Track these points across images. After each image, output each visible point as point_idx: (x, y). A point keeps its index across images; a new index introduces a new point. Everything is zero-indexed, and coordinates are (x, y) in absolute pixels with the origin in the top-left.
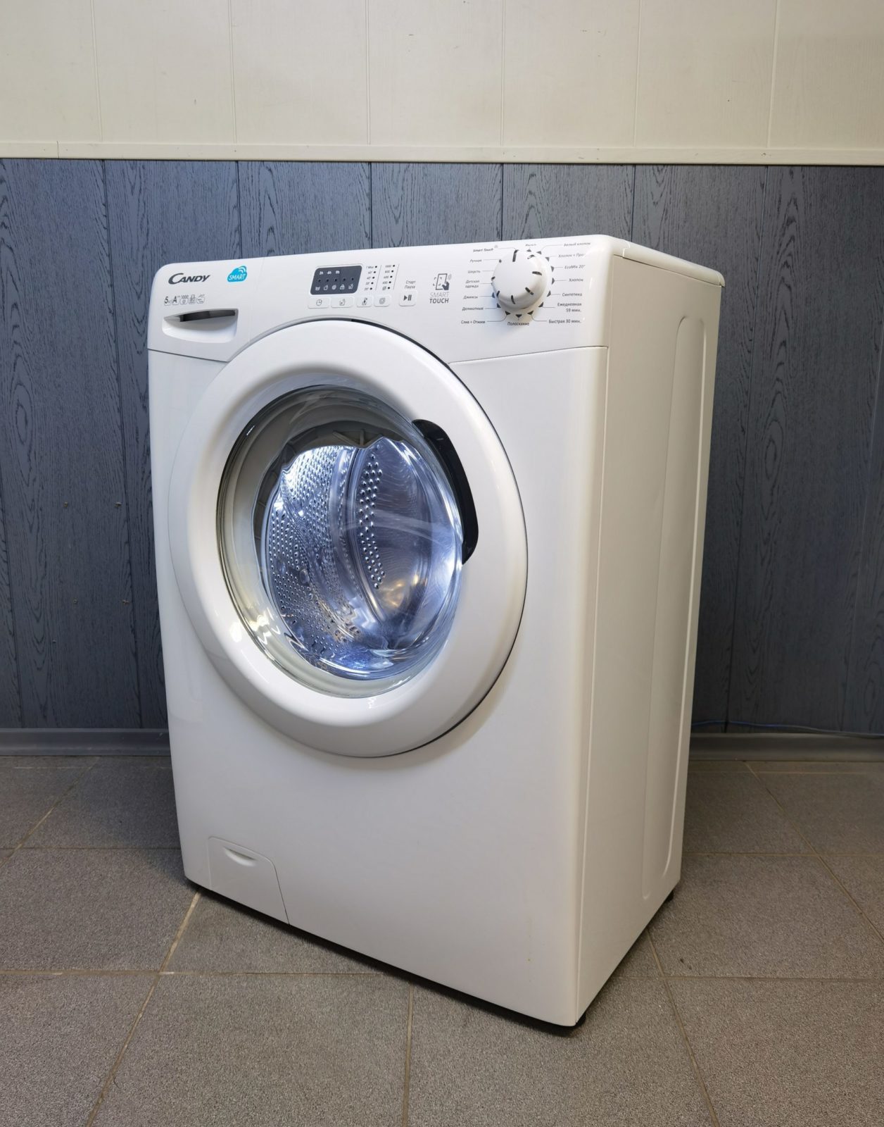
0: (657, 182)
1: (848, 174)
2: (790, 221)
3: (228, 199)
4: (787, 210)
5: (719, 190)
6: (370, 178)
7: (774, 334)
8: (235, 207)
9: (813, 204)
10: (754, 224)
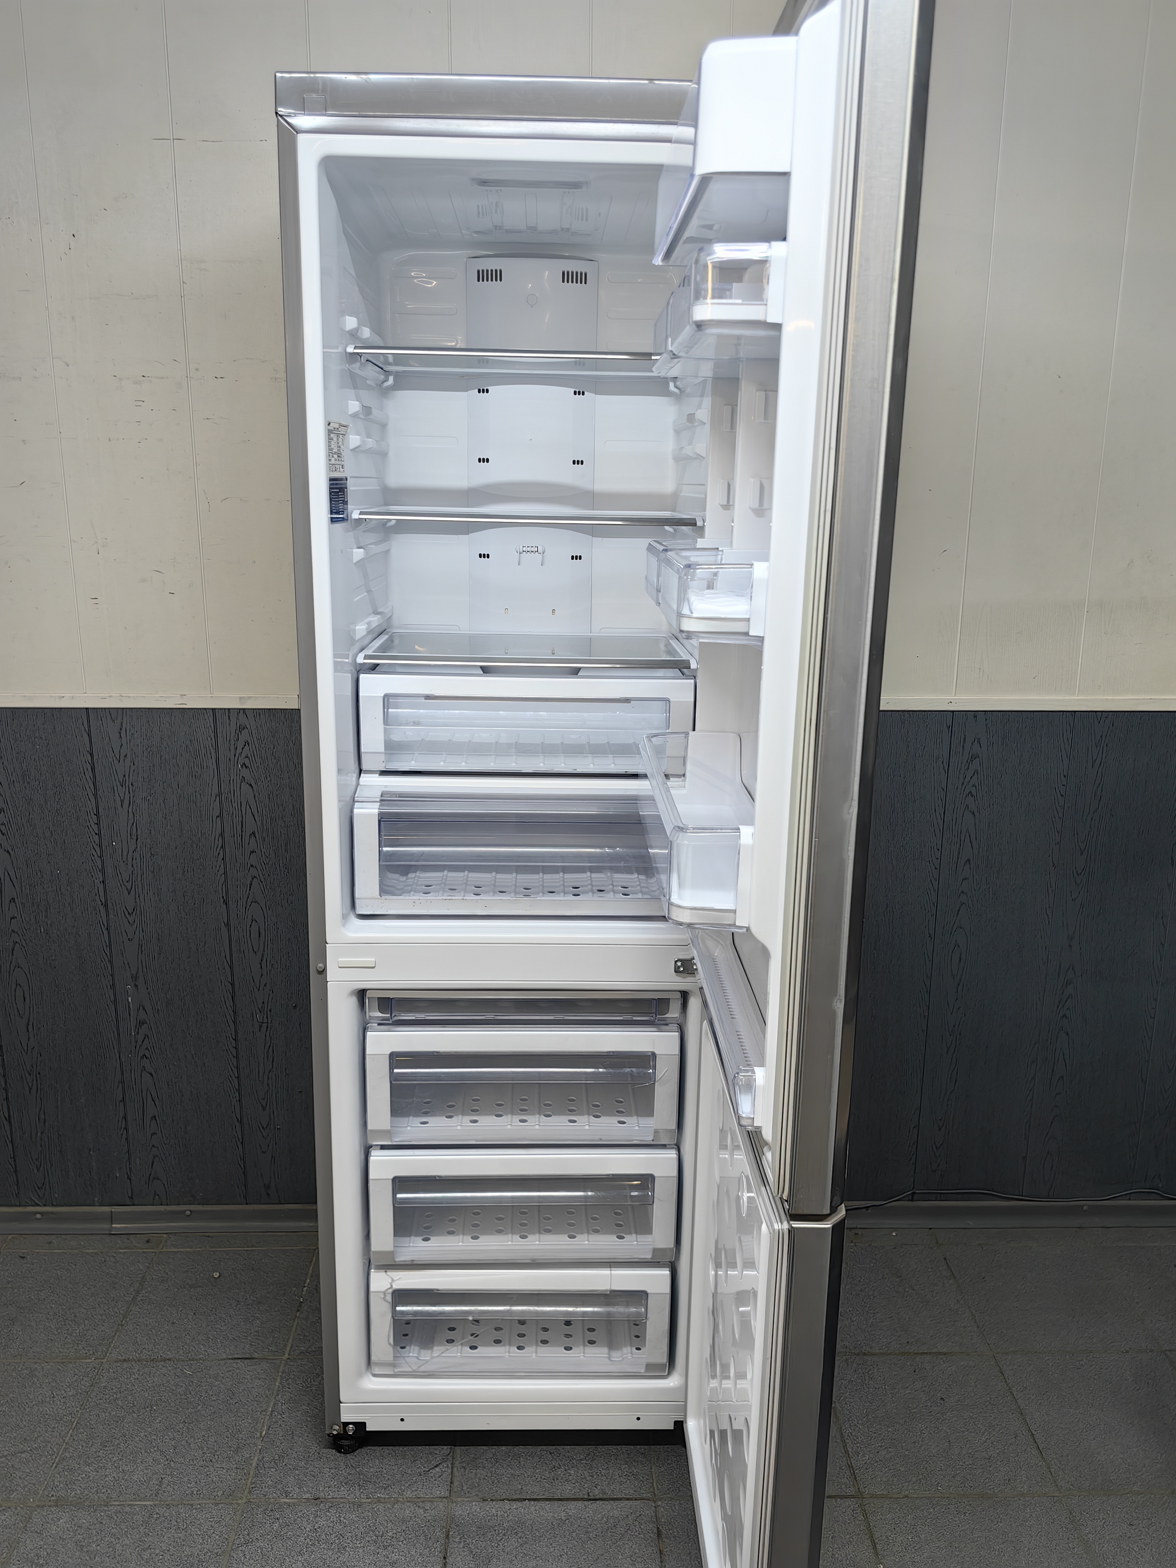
2: (974, 757)
4: (971, 748)
7: (959, 854)
9: (995, 742)
10: (941, 760)
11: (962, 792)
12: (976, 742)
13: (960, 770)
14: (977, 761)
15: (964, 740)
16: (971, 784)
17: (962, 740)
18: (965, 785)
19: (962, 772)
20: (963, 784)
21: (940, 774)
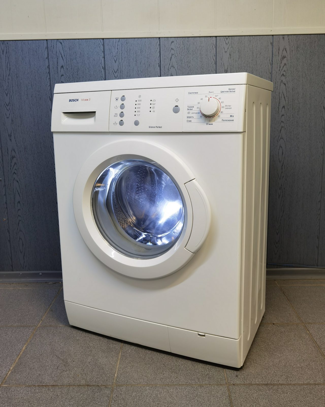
0: (226, 43)
1: (308, 38)
3: (43, 55)
4: (282, 53)
5: (253, 46)
6: (104, 45)
7: (279, 103)
8: (46, 58)
9: (293, 50)
10: (268, 59)
11: (279, 74)
12: (284, 50)
13: (278, 64)
14: (285, 59)
15: (279, 49)
16: (283, 70)
17: (278, 49)
19: (279, 65)
20: (279, 70)
21: (268, 66)
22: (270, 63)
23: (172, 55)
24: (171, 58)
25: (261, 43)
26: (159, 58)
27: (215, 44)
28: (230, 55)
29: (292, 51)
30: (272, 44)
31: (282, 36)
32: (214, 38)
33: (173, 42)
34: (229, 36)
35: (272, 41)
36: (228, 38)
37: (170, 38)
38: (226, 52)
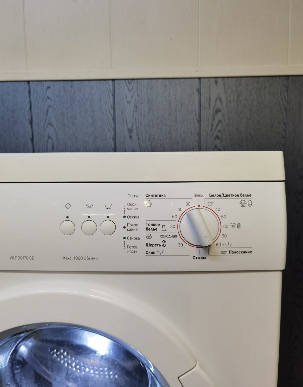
0: (129, 90)
2: (218, 111)
4: (215, 105)
5: (169, 94)
10: (194, 113)
11: (211, 136)
12: (218, 100)
14: (220, 114)
15: (210, 99)
16: (217, 130)
17: (208, 99)
18: (212, 131)
19: (210, 121)
21: (194, 123)
22: (197, 119)
23: (49, 106)
24: (47, 111)
25: (182, 90)
26: (30, 112)
27: (112, 90)
28: (136, 106)
29: (230, 101)
30: (199, 91)
31: (213, 80)
32: (111, 82)
33: (48, 88)
34: (132, 79)
35: (198, 87)
36: (131, 82)
37: (44, 82)
38: (130, 102)
